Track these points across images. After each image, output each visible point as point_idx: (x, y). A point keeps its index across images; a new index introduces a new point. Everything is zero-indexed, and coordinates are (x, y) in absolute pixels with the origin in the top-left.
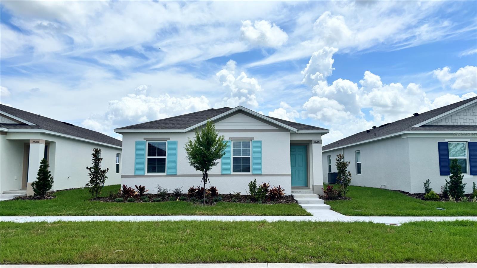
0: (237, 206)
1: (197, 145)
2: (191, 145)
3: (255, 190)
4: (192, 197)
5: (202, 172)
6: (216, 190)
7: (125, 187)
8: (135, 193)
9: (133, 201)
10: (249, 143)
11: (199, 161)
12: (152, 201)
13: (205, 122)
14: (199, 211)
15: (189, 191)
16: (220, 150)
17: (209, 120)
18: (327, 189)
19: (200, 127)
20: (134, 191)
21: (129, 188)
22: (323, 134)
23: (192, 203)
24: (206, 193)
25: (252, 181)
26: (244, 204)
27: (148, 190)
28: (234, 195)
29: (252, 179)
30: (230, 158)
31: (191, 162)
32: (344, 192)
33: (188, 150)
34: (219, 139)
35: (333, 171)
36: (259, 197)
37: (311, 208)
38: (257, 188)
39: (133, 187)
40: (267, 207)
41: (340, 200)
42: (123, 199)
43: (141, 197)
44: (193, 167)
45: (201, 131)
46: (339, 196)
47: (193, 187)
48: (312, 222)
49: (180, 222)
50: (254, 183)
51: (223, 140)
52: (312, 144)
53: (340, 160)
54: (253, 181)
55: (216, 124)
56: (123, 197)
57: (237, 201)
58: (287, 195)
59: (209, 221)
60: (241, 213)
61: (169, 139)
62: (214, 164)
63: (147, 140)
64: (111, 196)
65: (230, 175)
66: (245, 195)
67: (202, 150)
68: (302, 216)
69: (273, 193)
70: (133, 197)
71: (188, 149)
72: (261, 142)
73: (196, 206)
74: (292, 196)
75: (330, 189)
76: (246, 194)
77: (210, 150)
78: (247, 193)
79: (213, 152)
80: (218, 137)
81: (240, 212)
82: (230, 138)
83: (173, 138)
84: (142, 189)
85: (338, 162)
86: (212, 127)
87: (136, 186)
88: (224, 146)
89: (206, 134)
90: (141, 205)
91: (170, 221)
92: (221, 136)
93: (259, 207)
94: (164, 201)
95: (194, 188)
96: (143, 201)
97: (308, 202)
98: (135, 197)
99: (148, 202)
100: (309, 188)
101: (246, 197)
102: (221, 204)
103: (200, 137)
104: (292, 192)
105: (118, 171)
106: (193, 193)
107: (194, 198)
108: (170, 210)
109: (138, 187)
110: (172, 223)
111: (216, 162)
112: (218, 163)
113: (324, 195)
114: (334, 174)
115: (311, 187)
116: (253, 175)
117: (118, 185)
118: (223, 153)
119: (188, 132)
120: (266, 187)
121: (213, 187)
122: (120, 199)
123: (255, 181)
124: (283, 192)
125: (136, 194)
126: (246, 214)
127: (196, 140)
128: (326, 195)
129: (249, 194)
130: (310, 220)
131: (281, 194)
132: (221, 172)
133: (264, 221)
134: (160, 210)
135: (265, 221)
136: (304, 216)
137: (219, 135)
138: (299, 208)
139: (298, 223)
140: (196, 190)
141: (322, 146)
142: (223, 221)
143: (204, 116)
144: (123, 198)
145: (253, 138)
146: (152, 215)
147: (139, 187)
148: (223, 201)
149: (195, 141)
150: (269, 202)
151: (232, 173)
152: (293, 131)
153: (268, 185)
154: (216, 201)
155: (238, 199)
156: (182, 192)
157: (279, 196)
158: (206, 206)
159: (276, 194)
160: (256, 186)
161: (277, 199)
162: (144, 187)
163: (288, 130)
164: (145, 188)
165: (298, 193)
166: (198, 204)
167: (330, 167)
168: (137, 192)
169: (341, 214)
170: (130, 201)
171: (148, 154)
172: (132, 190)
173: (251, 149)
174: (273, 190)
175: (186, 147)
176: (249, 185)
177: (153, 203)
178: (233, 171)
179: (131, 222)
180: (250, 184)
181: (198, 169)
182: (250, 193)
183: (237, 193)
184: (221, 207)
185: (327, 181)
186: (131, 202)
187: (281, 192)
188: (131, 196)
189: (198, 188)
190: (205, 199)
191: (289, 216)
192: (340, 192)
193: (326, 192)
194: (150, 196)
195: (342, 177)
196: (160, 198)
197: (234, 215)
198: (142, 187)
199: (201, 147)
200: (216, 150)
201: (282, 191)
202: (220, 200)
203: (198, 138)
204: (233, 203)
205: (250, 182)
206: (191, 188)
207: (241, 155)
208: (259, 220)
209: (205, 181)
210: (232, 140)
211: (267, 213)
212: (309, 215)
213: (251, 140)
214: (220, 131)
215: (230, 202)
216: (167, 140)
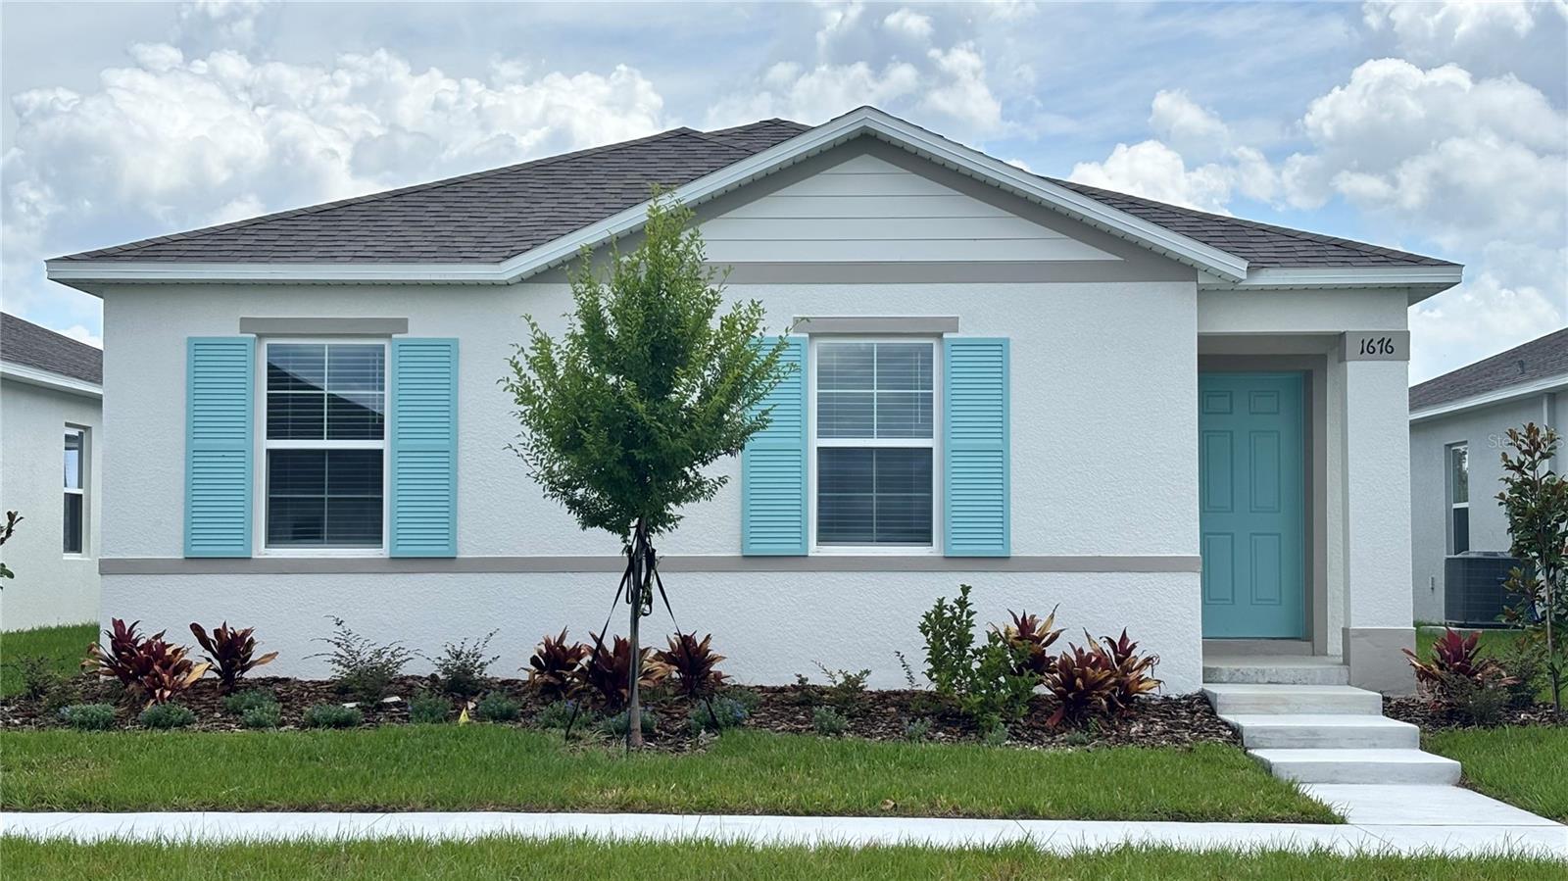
0: (844, 755)
1: (584, 362)
2: (544, 365)
3: (961, 658)
4: (558, 698)
5: (618, 537)
6: (713, 660)
7: (122, 638)
8: (189, 671)
9: (181, 725)
10: (927, 353)
11: (596, 464)
12: (296, 724)
13: (635, 216)
14: (602, 788)
15: (534, 661)
16: (732, 397)
17: (667, 202)
18: (1438, 658)
19: (602, 249)
20: (185, 658)
21: (149, 643)
22: (1417, 293)
23: (556, 735)
24: (647, 674)
25: (941, 601)
26: (890, 745)
27: (271, 656)
28: (823, 691)
29: (946, 588)
30: (801, 451)
31: (550, 473)
32: (1555, 673)
33: (526, 396)
34: (729, 323)
35: (1477, 546)
36: (987, 706)
37: (1334, 775)
38: (974, 646)
39: (179, 638)
40: (1039, 767)
41: (1523, 724)
42: (114, 711)
43: (231, 701)
44: (558, 508)
45: (612, 272)
46: (1521, 699)
47: (562, 638)
48: (1338, 859)
49: (481, 851)
50: (958, 610)
51: (754, 329)
52: (1342, 359)
53: (1533, 466)
54: (949, 602)
55: (710, 230)
56: (113, 696)
57: (847, 730)
58: (1174, 697)
59: (665, 844)
60: (873, 802)
61: (402, 325)
62: (696, 490)
63: (260, 336)
64: (36, 692)
65: (797, 561)
66: (897, 693)
67: (621, 399)
68: (1271, 821)
69: (1083, 676)
70: (181, 700)
71: (527, 387)
72: (1001, 346)
73: (579, 755)
74: (1204, 699)
75: (1458, 656)
76: (900, 684)
77: (673, 396)
78: (911, 679)
79: (689, 410)
80: (722, 311)
81: (865, 795)
82: (800, 323)
83: (425, 323)
84: (232, 649)
85: (1517, 478)
86: (680, 247)
87: (197, 629)
88: (758, 373)
89: (645, 293)
90: (232, 749)
91: (419, 841)
92: (745, 306)
93: (990, 764)
94: (377, 724)
95: (565, 644)
96: (246, 726)
97: (1311, 739)
98: (190, 701)
99: (272, 731)
100: (1319, 651)
101: (901, 703)
102: (743, 746)
103: (607, 313)
104: (1209, 676)
105: (73, 540)
106: (560, 677)
107: (567, 705)
108: (418, 776)
109: (211, 635)
110: (430, 852)
111: (708, 472)
112: (723, 481)
113: (1415, 695)
114: (1490, 564)
115: (1335, 645)
116: (953, 562)
117: (75, 628)
118: (752, 414)
119: (523, 281)
120: (1038, 640)
121: (686, 641)
122: (94, 708)
123: (962, 603)
124: (1147, 673)
125: (193, 677)
126: (905, 808)
127: (580, 331)
128: (1429, 697)
129: (927, 685)
130: (1325, 844)
131: (1133, 687)
132: (742, 540)
133: (1020, 845)
134: (351, 775)
135: (1031, 849)
136: (1282, 820)
137: (730, 300)
138: (1251, 777)
139: (1248, 860)
140: (580, 657)
141: (1411, 385)
142: (759, 848)
143: (630, 175)
144: (116, 704)
145: (953, 324)
146: (305, 810)
147: (217, 632)
148: (759, 725)
149: (573, 336)
150: (1053, 735)
151: (814, 549)
152: (1220, 275)
153: (1052, 630)
154: (712, 725)
155: (850, 717)
156: (491, 672)
157: (1121, 699)
158: (649, 756)
159: (1099, 684)
160: (972, 631)
161: (1109, 720)
162: (246, 633)
163: (1184, 270)
164: (251, 641)
165: (1244, 681)
166: (593, 744)
167: (1461, 519)
168: (202, 665)
169: (1532, 811)
170: (156, 722)
171: (269, 427)
172: (169, 652)
173: (935, 391)
174: (1083, 659)
175: (514, 379)
176: (923, 628)
177: (306, 737)
178: (821, 540)
179: (172, 846)
180: (927, 617)
181: (592, 518)
182: (930, 676)
183: (848, 678)
184: (745, 762)
185: (1437, 613)
186: (165, 727)
187: (1133, 676)
188: (167, 693)
189: (594, 645)
190: (638, 713)
191: (1188, 819)
192: (1525, 676)
193: (1434, 677)
194: (289, 694)
195: (1540, 577)
196: (348, 705)
197: (825, 815)
198: (234, 635)
199: (612, 380)
200: (706, 396)
201: (1140, 668)
202: (737, 723)
203: (593, 320)
204: (821, 738)
205: (930, 609)
206: (547, 644)
207: (870, 435)
208: (989, 841)
209: (639, 599)
210: (812, 336)
211: (1046, 804)
212: (1323, 816)
213: (940, 336)
214: (733, 272)
215: (798, 731)
216: (389, 336)
